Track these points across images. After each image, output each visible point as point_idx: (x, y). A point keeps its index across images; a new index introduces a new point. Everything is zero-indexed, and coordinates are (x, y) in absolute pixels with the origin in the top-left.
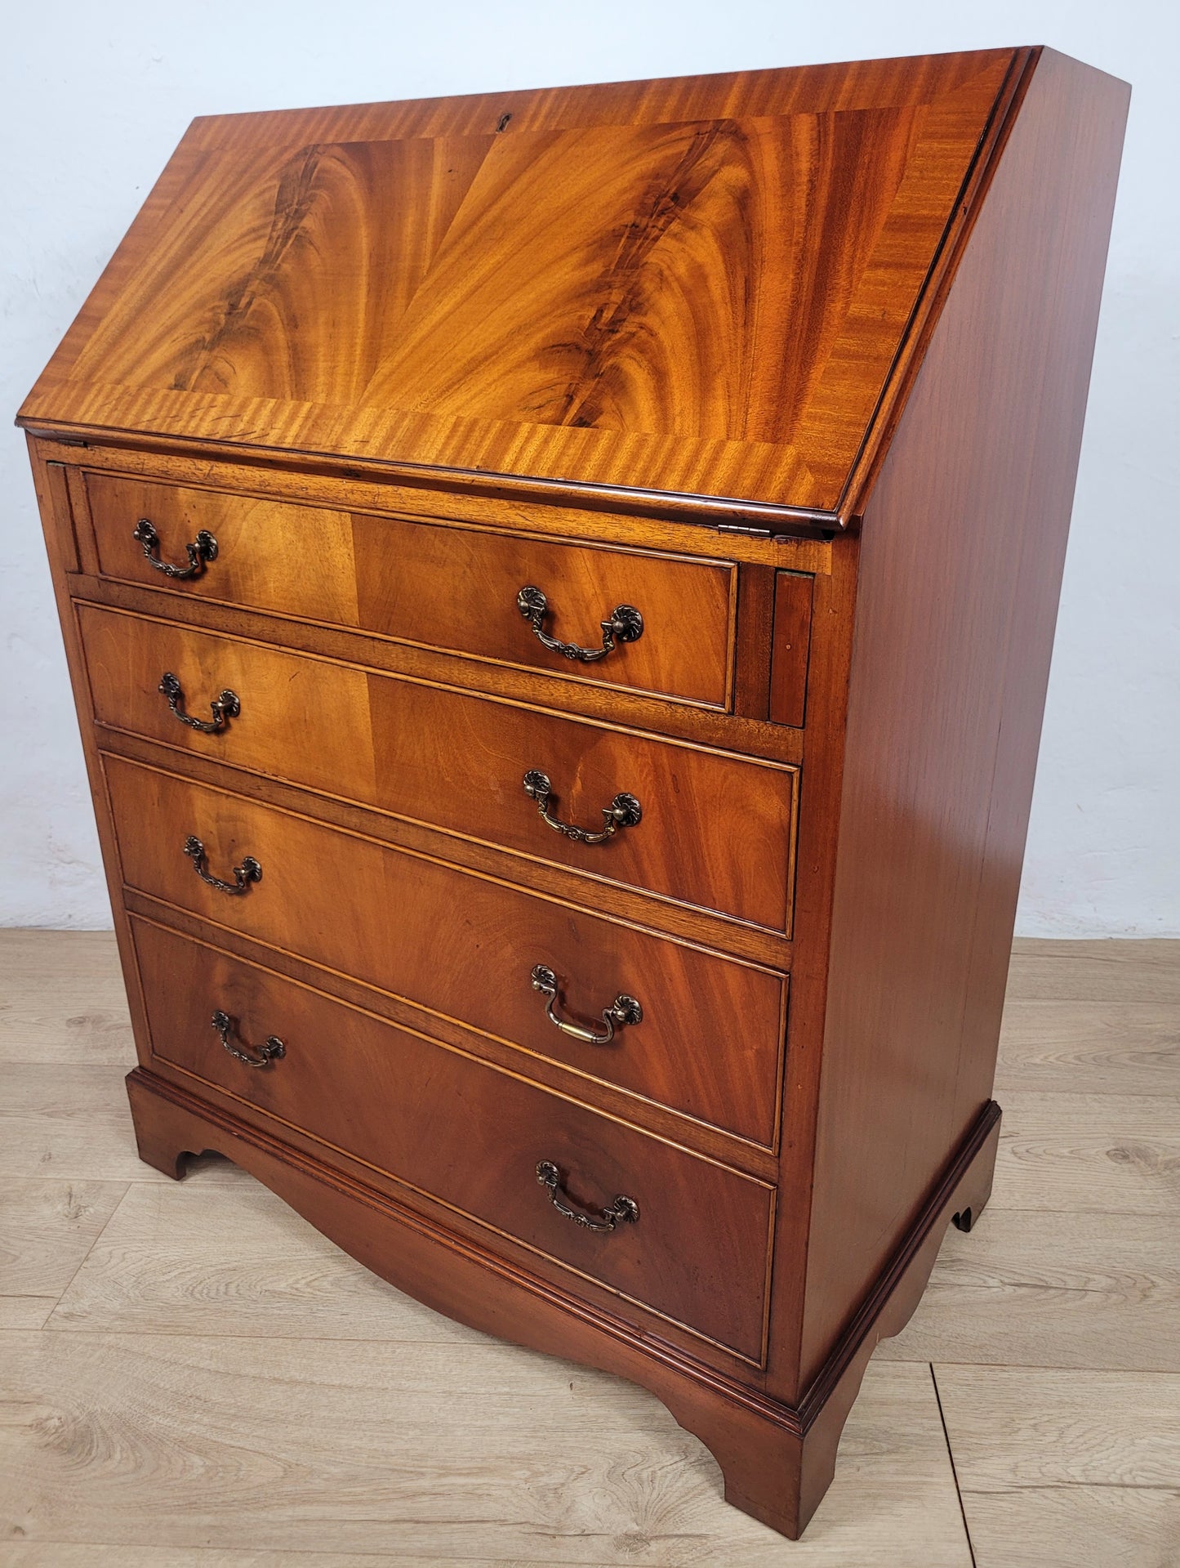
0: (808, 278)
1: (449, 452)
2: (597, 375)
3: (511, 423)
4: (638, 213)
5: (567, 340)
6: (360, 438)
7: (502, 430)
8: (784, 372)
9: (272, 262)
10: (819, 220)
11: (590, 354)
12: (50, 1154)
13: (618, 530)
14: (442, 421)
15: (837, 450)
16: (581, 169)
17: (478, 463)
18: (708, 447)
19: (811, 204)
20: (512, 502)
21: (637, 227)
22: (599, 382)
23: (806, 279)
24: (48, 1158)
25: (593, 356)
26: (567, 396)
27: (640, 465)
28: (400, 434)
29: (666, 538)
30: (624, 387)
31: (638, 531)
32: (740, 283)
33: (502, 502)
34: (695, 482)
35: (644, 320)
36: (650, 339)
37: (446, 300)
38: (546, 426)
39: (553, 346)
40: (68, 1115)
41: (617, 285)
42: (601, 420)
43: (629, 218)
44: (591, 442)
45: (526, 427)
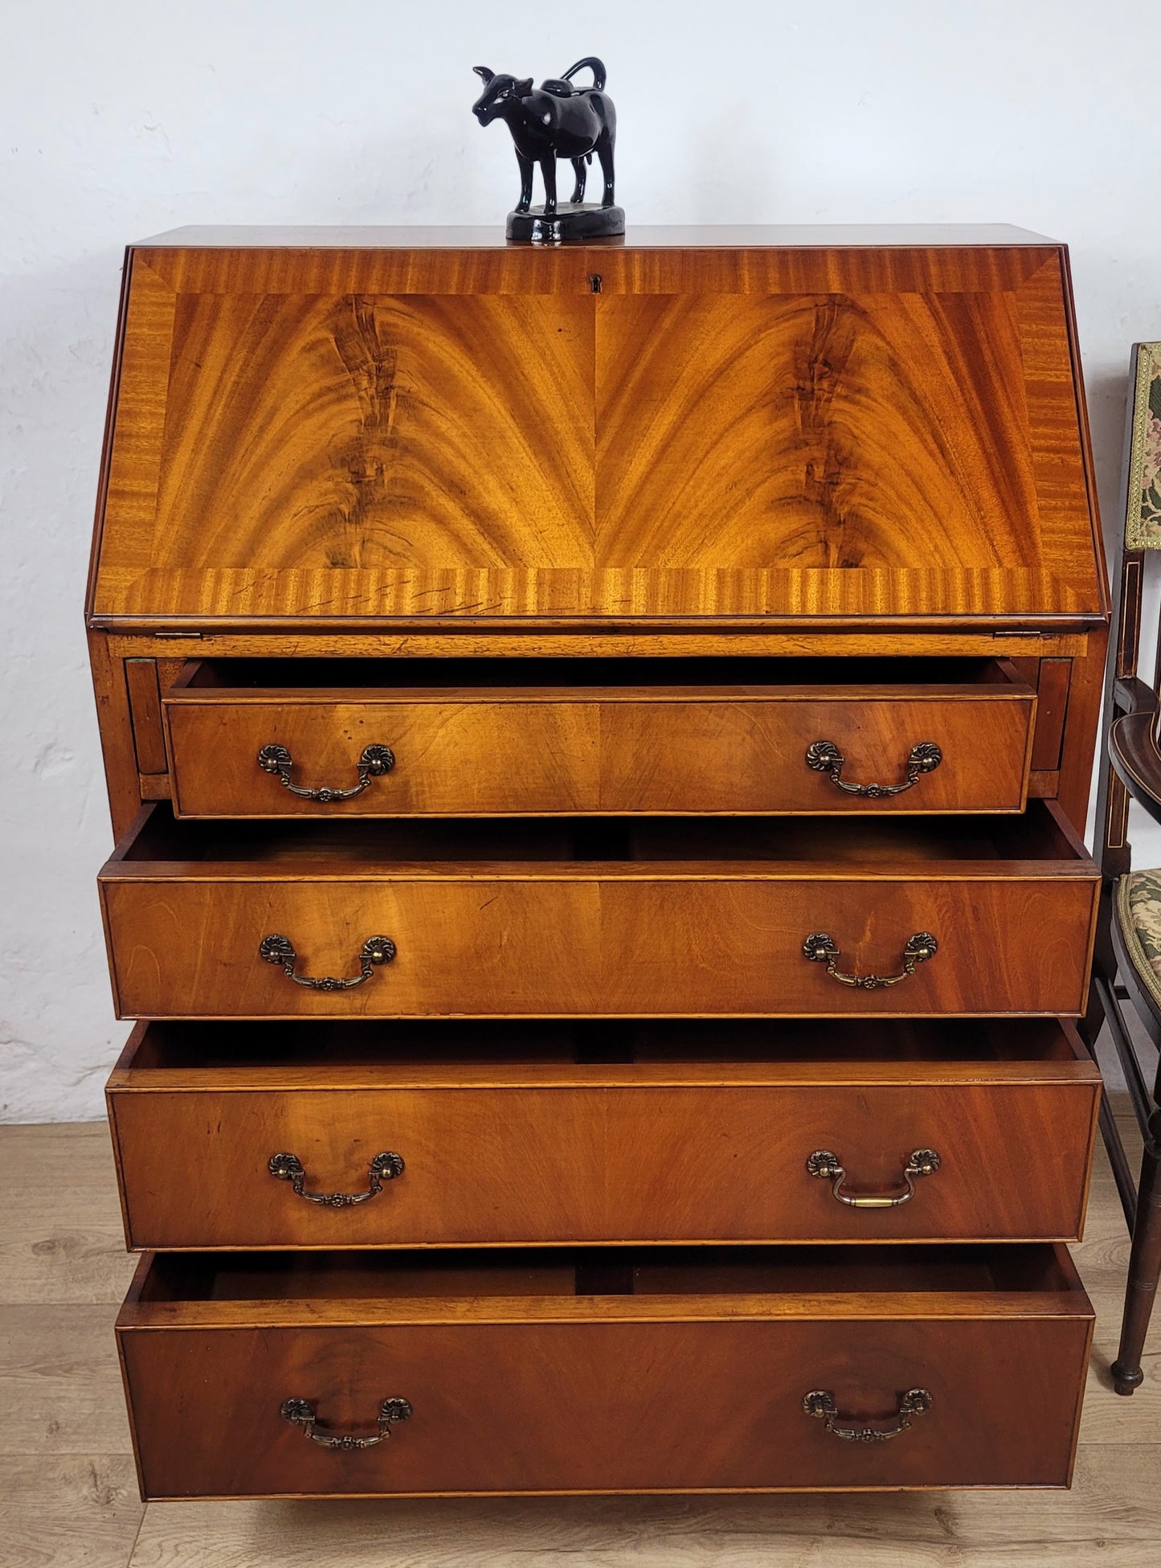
0: (986, 434)
1: (727, 602)
2: (840, 523)
3: (778, 570)
4: (797, 377)
5: (793, 492)
6: (618, 597)
7: (772, 576)
8: (1007, 511)
9: (380, 424)
10: (969, 383)
11: (823, 505)
12: (57, 1423)
13: (899, 646)
14: (703, 574)
15: (1080, 569)
16: (713, 334)
17: (765, 608)
18: (975, 575)
19: (955, 372)
20: (791, 636)
21: (803, 389)
22: (845, 529)
23: (984, 435)
24: (55, 1428)
25: (826, 506)
26: (821, 541)
27: (924, 595)
28: (662, 589)
29: (944, 647)
30: (872, 531)
31: (917, 645)
32: (929, 438)
33: (779, 636)
34: (980, 604)
35: (859, 473)
36: (872, 489)
37: (636, 460)
38: (816, 570)
39: (781, 499)
40: (66, 1372)
41: (814, 442)
42: (865, 562)
43: (791, 381)
44: (868, 581)
45: (795, 573)
